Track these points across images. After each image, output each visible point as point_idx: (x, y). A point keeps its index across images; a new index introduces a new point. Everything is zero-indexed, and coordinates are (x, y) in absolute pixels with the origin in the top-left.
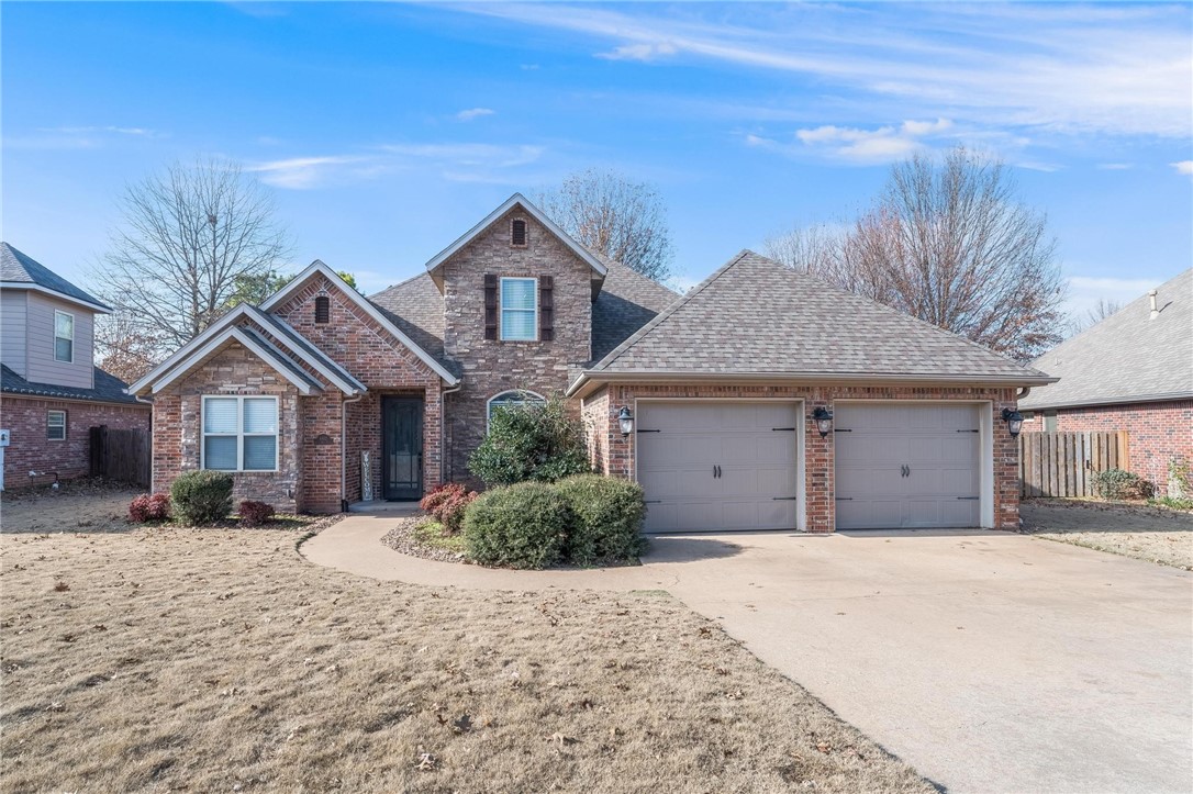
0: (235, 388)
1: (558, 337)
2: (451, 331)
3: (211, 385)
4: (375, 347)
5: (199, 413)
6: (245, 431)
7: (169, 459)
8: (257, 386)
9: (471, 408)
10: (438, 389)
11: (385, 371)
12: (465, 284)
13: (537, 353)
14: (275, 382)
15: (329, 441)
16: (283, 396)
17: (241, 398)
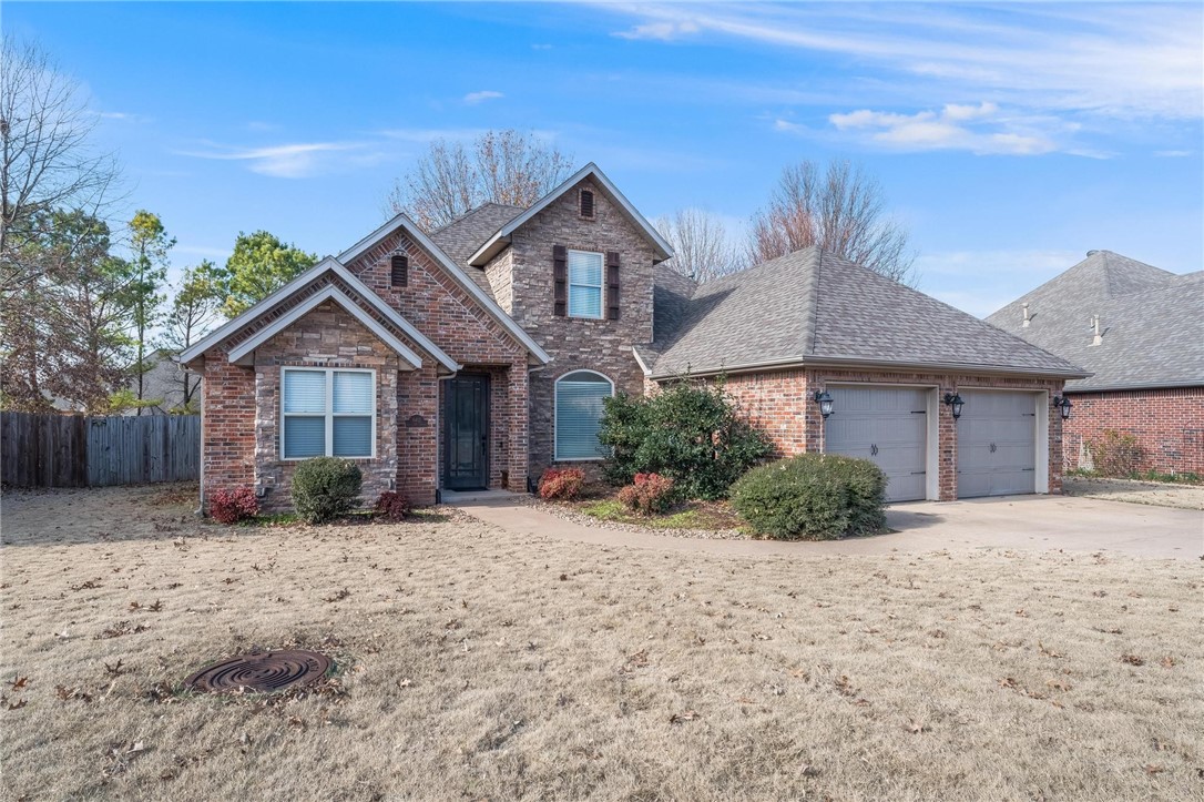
0: (324, 358)
1: (623, 317)
2: (519, 304)
3: (295, 355)
4: (458, 317)
5: (278, 388)
6: (334, 410)
7: (225, 444)
8: (350, 357)
9: (539, 388)
10: (525, 366)
11: (470, 345)
12: (533, 253)
13: (604, 332)
14: (372, 354)
15: (424, 423)
16: (382, 370)
17: (330, 371)
